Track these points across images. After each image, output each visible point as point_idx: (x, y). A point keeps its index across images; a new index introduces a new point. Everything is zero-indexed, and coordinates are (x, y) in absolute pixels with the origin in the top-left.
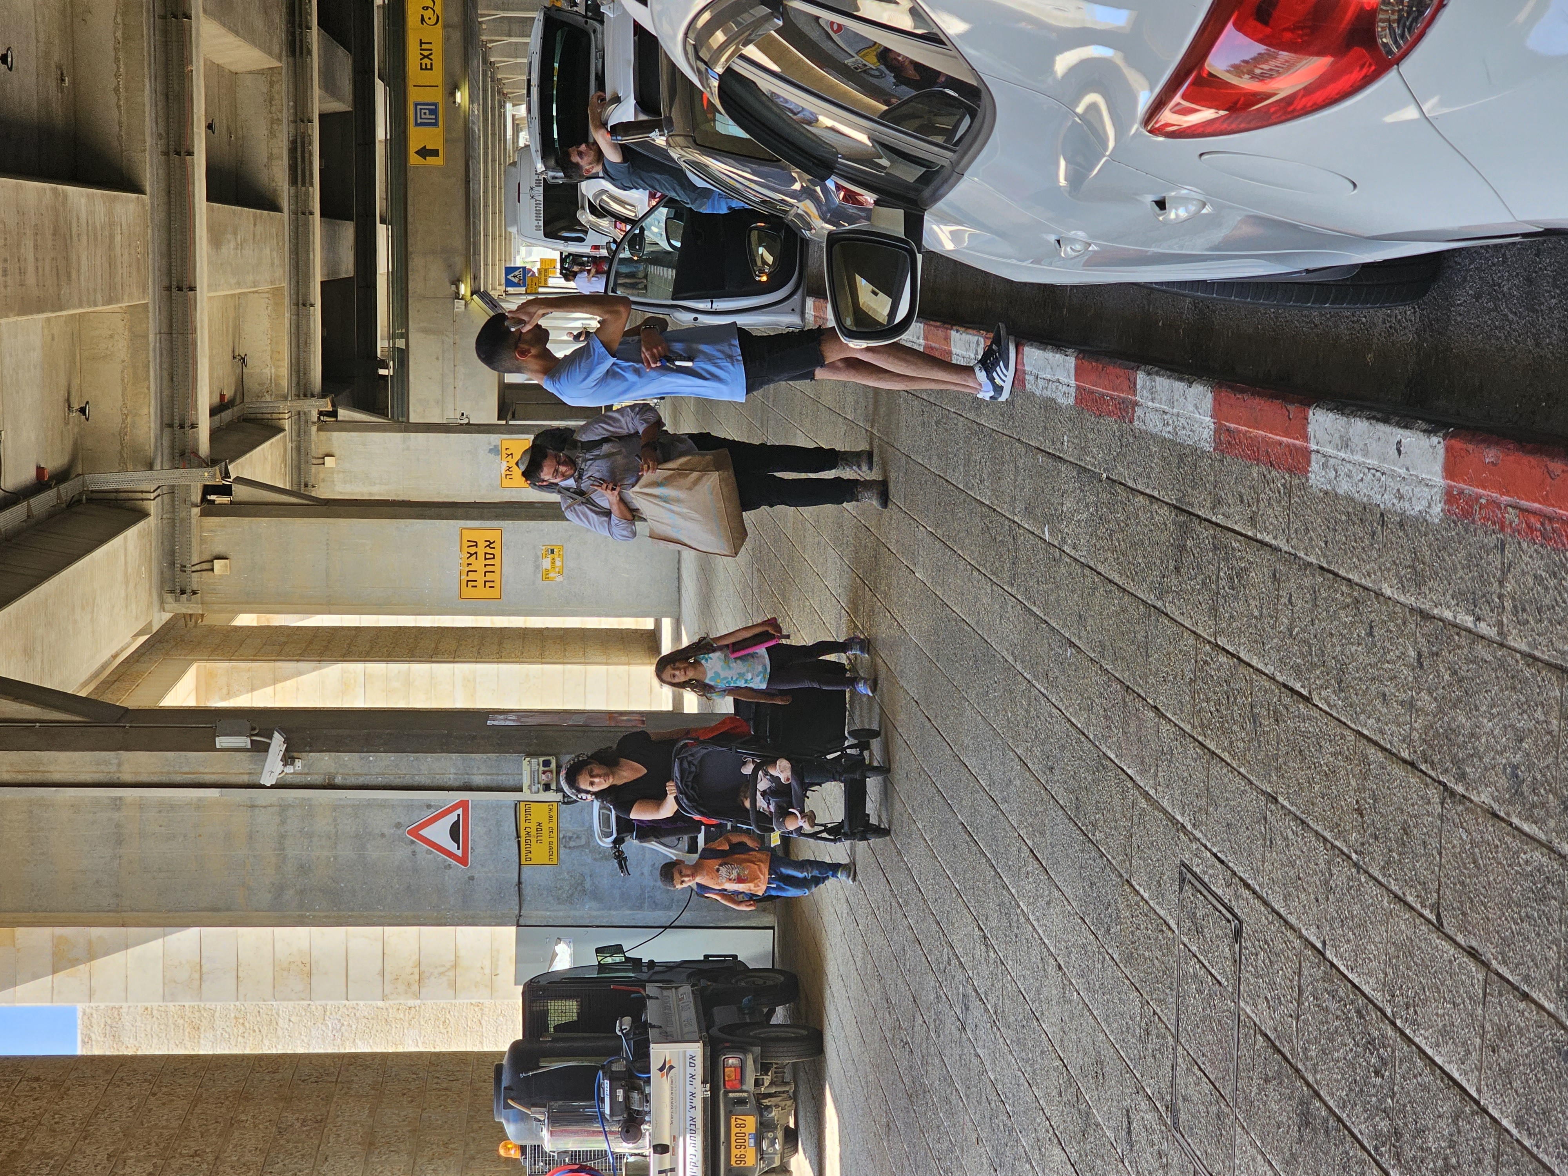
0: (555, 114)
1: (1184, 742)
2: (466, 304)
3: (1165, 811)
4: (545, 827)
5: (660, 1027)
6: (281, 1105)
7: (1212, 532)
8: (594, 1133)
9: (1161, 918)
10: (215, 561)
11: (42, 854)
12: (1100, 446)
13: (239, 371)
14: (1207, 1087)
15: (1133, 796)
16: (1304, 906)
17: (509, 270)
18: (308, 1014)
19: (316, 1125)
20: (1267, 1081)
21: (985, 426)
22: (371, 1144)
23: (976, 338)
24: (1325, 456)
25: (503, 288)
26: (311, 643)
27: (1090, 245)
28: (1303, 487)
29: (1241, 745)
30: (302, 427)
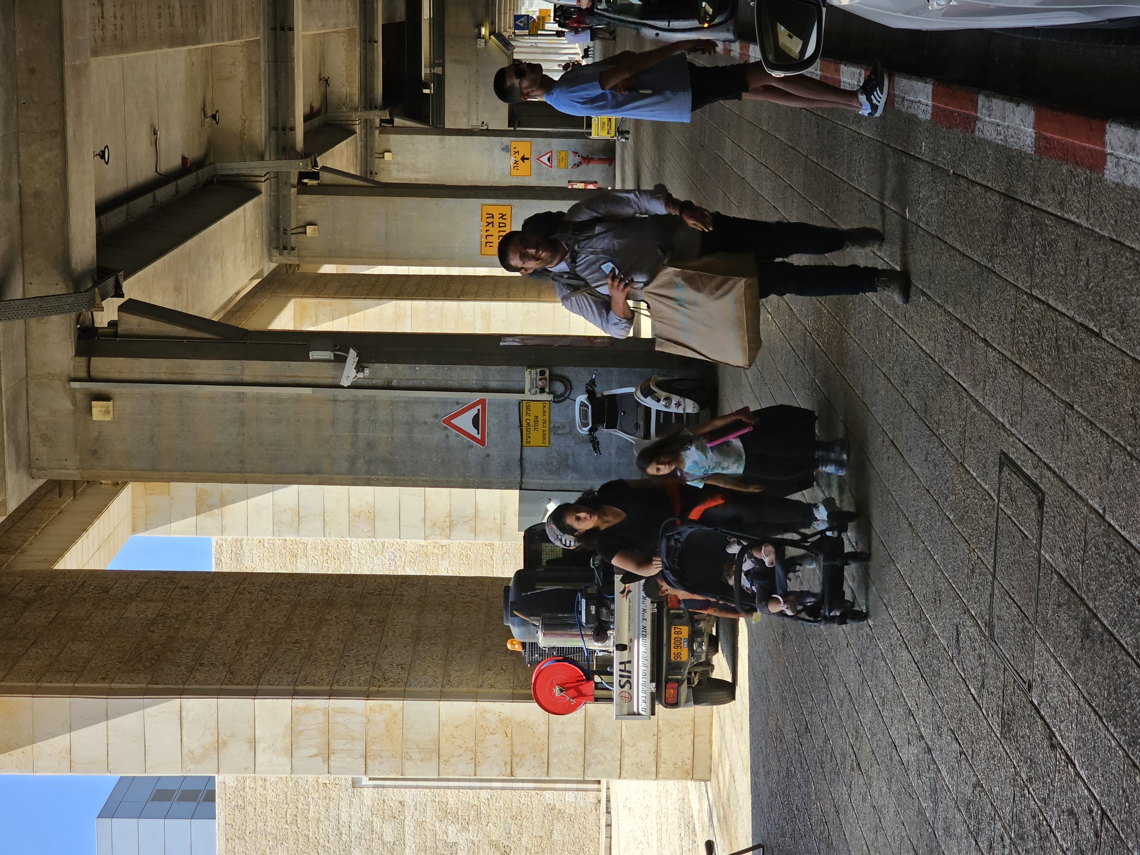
1: (1005, 365)
2: (486, 42)
3: (990, 414)
4: (540, 419)
6: (354, 610)
7: (1031, 213)
8: (575, 636)
9: (985, 490)
10: (308, 227)
11: (190, 431)
12: (949, 150)
13: (324, 89)
14: (1015, 610)
15: (966, 402)
16: (1091, 483)
17: (517, 17)
18: (372, 548)
19: (379, 624)
20: (1059, 606)
21: (864, 135)
22: (418, 638)
23: (859, 70)
24: (1117, 158)
25: (512, 30)
26: (374, 286)
28: (1100, 180)
29: (1048, 367)
30: (369, 131)
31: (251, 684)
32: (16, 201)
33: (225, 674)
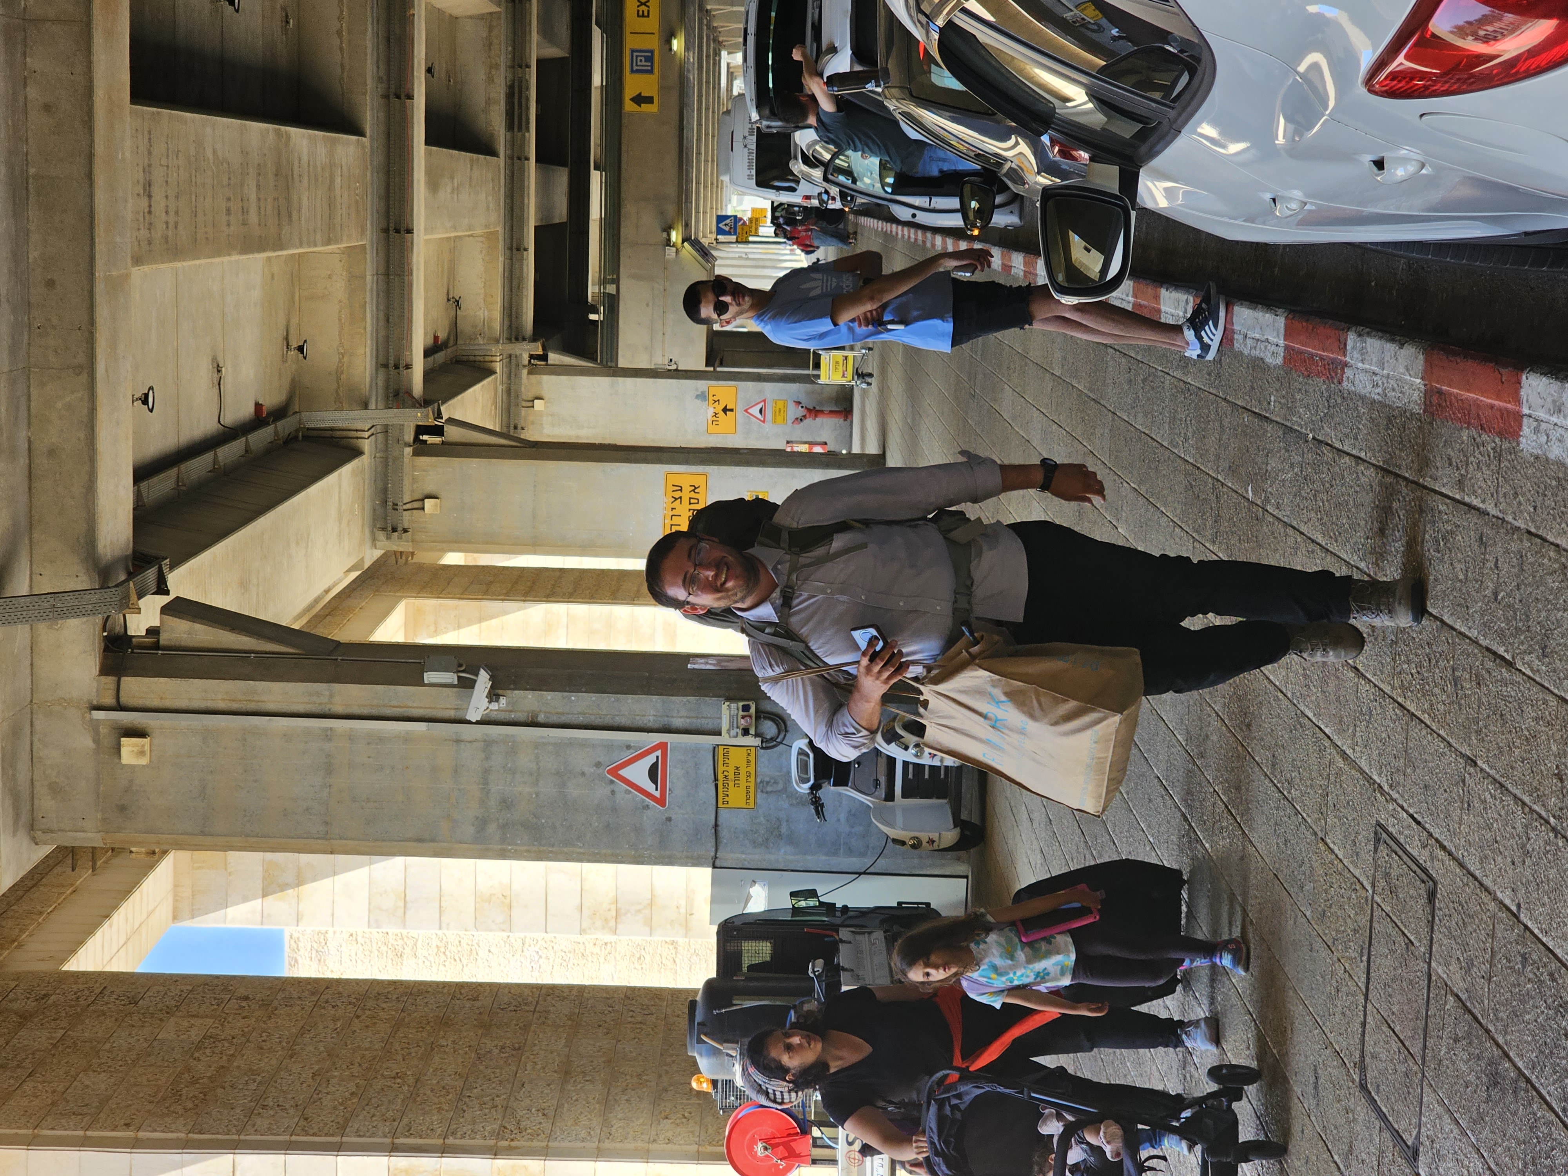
0: (770, 62)
1: (1383, 703)
2: (677, 251)
3: (1362, 771)
4: (743, 771)
5: (852, 970)
6: (480, 1032)
7: (1419, 494)
9: (1355, 877)
10: (426, 500)
11: (256, 781)
12: (1307, 407)
13: (453, 313)
14: (1395, 1045)
15: (1330, 755)
16: (1500, 870)
17: (721, 219)
18: (507, 945)
19: (514, 1052)
20: (1456, 1040)
21: (1191, 385)
22: (567, 1073)
23: (1186, 297)
24: (1537, 420)
25: (714, 236)
26: (516, 583)
27: (1306, 204)
28: (1513, 451)
29: (1441, 707)
30: (513, 370)
31: (332, 1135)
32: (23, 461)
33: (297, 1119)
